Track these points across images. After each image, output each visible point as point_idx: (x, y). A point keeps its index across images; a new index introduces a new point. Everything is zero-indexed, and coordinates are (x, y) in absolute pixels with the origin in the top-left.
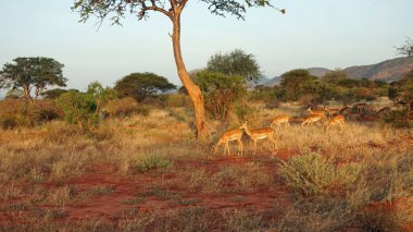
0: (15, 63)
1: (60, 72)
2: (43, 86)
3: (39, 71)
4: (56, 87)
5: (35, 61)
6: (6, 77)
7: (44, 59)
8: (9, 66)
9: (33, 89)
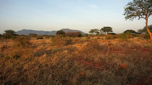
0: (103, 28)
1: (112, 29)
2: (108, 32)
3: (108, 29)
4: (111, 32)
5: (107, 27)
6: (102, 30)
7: (109, 27)
8: (102, 28)
9: (106, 33)
